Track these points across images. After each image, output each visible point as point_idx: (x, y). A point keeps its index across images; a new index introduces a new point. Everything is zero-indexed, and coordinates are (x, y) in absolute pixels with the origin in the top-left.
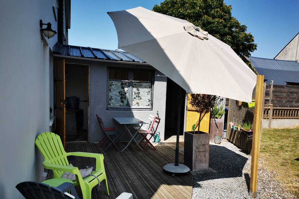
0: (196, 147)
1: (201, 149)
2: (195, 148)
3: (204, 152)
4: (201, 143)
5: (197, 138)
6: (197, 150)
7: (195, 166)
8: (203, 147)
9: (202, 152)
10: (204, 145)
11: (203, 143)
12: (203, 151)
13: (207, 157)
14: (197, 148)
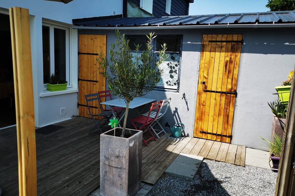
0: (105, 157)
1: (113, 163)
2: (103, 158)
3: (119, 170)
4: (113, 151)
5: (105, 142)
6: (107, 163)
7: (104, 187)
8: (117, 160)
9: (115, 167)
10: (118, 157)
11: (117, 153)
12: (118, 168)
13: (124, 180)
14: (107, 159)
